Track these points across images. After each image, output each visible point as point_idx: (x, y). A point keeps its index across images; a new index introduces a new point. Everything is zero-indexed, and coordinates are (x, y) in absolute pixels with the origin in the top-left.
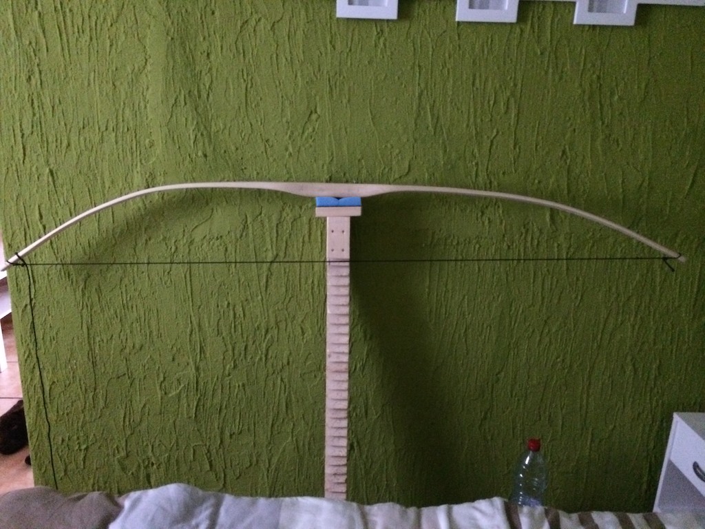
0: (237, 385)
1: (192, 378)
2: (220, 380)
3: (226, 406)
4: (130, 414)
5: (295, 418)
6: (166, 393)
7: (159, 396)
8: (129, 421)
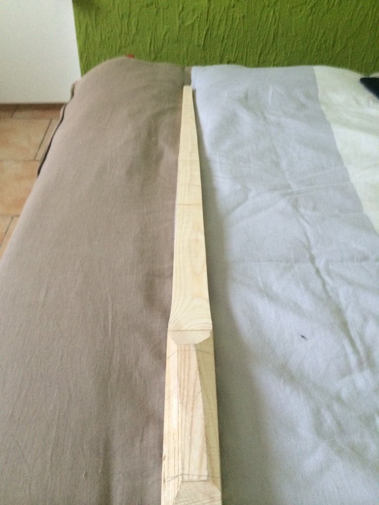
0: (238, 17)
1: (204, 9)
2: (226, 11)
3: (228, 36)
4: (154, 40)
5: (278, 49)
6: (183, 22)
7: (178, 25)
8: (154, 47)
